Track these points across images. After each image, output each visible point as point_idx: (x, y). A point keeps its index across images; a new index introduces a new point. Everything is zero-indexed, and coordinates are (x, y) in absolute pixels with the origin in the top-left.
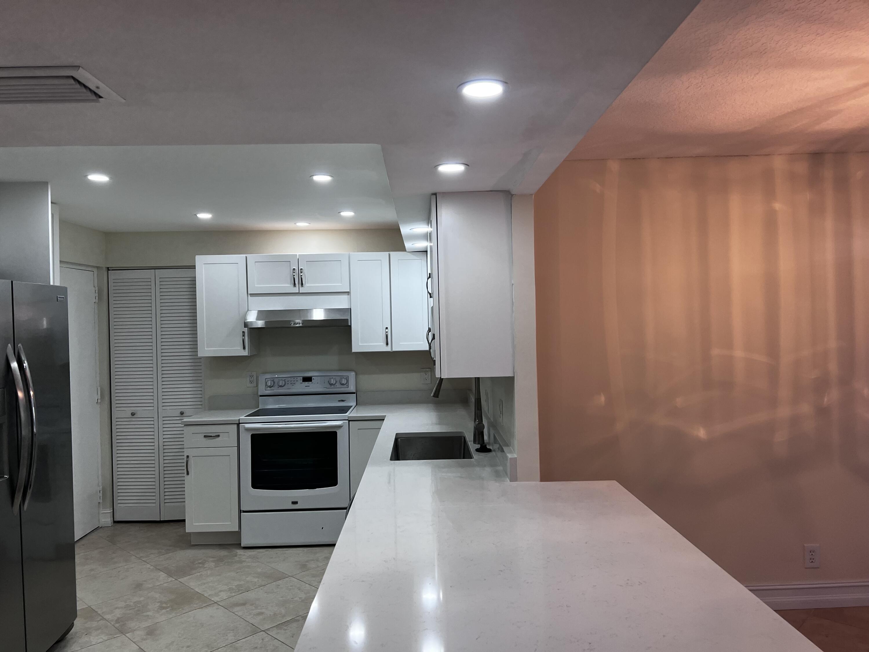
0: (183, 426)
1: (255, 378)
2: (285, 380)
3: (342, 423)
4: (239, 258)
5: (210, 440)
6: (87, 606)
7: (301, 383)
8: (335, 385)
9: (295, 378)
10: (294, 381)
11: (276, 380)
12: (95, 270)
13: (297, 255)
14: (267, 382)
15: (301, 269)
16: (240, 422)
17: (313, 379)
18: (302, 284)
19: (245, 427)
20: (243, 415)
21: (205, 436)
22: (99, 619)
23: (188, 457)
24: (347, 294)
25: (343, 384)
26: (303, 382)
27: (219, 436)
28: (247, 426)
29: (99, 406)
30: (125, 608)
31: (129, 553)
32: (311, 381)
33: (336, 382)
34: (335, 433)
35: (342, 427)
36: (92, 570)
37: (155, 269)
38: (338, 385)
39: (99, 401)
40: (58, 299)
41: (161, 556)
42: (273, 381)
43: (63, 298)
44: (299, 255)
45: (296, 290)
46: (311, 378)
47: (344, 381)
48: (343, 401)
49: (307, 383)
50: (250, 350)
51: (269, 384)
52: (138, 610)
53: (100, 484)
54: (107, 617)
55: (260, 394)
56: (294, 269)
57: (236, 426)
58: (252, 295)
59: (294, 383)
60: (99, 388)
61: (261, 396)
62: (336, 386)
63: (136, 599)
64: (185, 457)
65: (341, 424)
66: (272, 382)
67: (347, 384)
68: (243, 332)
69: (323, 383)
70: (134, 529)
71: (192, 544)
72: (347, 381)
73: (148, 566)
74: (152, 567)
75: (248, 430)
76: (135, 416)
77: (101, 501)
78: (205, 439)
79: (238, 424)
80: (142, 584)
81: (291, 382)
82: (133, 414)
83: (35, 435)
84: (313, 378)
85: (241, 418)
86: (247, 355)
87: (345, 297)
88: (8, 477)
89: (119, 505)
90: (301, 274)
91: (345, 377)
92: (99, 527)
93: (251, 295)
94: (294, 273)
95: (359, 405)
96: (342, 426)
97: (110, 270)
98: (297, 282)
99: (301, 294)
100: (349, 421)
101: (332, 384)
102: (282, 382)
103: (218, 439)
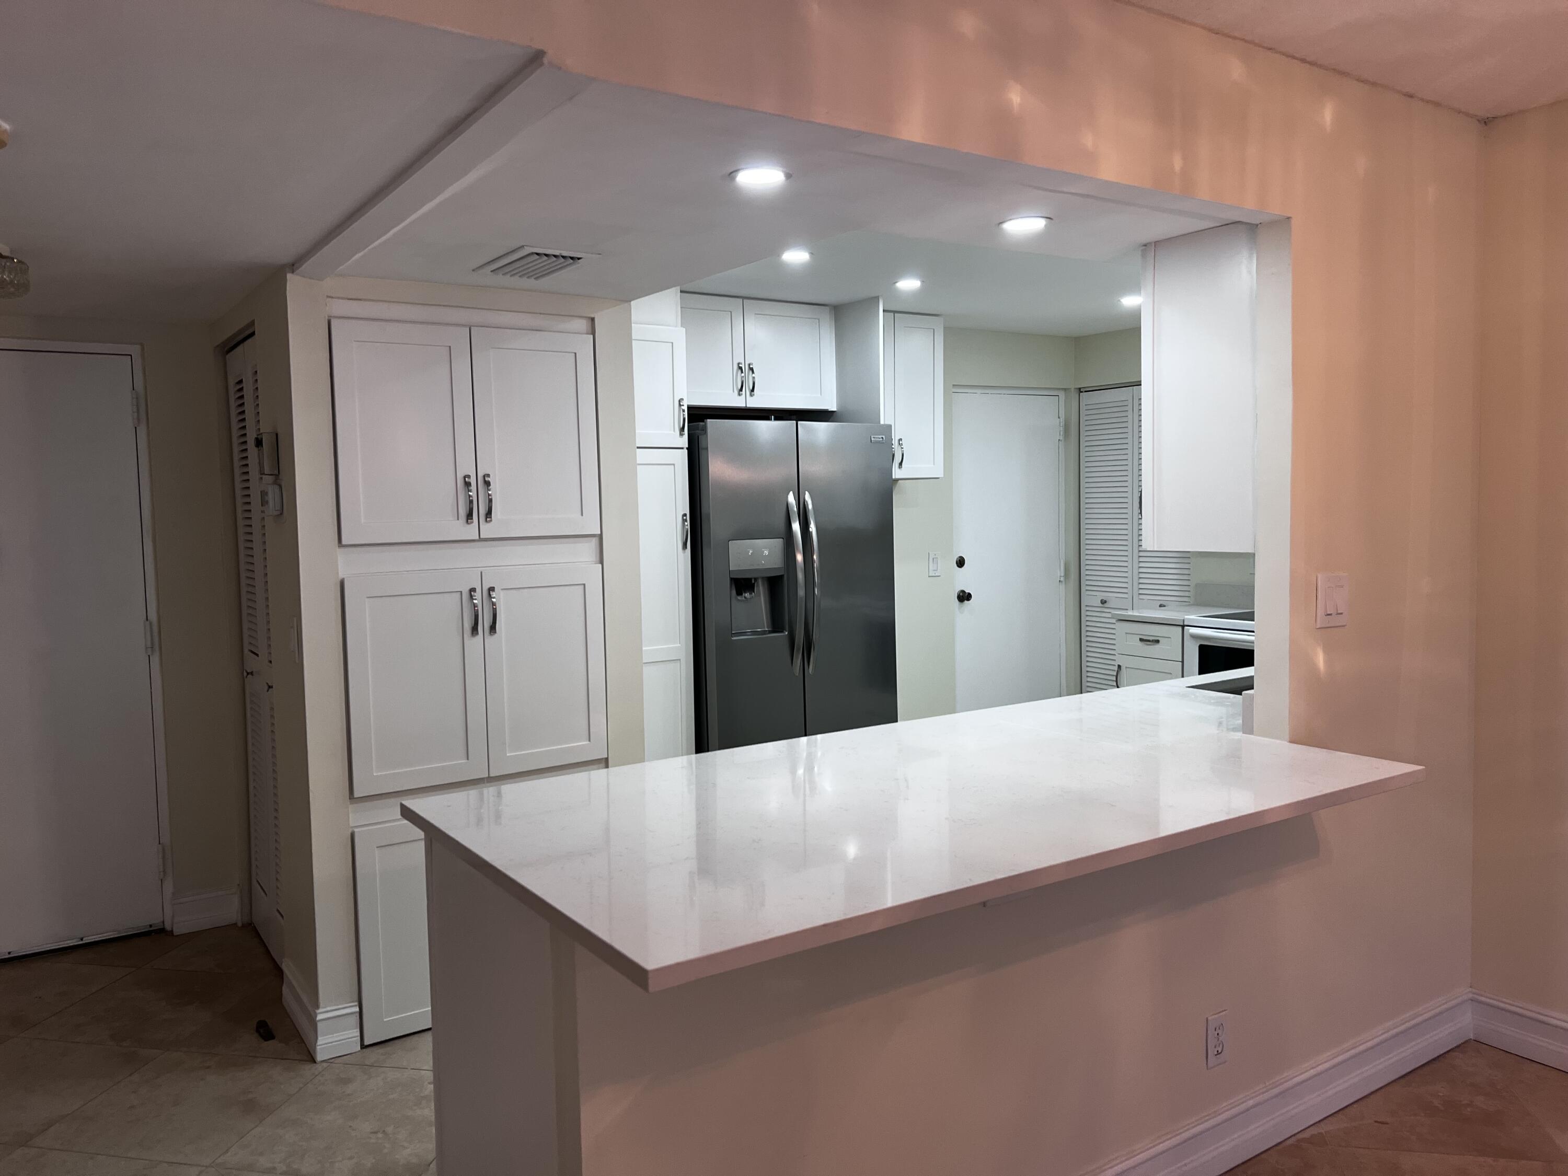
0: (1114, 622)
5: (1146, 646)
12: (1062, 395)
16: (1187, 624)
19: (1190, 632)
20: (1190, 614)
21: (1141, 640)
23: (1119, 667)
27: (1158, 641)
28: (1193, 631)
29: (1064, 586)
37: (1133, 386)
39: (1062, 579)
40: (872, 439)
57: (1180, 628)
60: (1063, 561)
64: (1116, 668)
75: (1194, 637)
76: (1106, 605)
78: (1140, 644)
79: (1183, 626)
82: (1103, 602)
85: (1186, 617)
97: (1082, 392)
103: (1157, 646)
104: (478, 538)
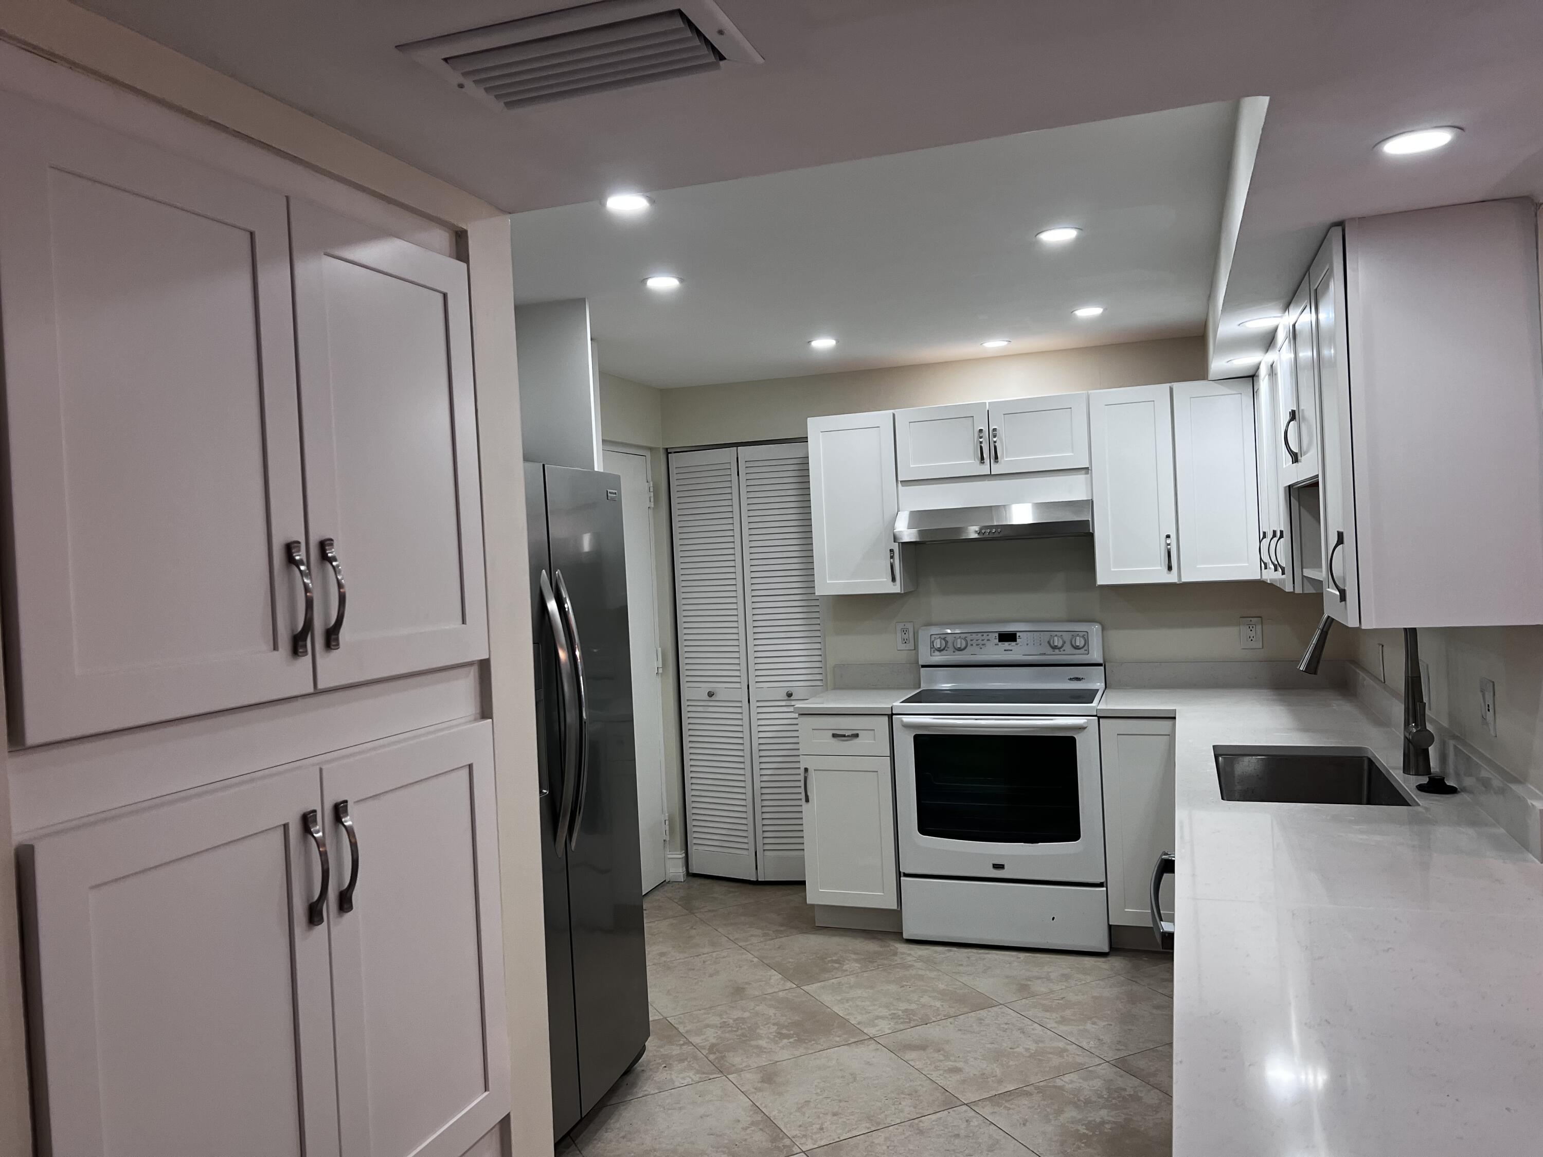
0: (797, 717)
1: (911, 634)
2: (965, 639)
3: (1086, 721)
4: (881, 418)
5: (841, 742)
6: (662, 1017)
7: (996, 645)
8: (1061, 650)
9: (985, 634)
10: (983, 640)
11: (949, 638)
12: (648, 454)
13: (986, 403)
14: (933, 642)
15: (995, 430)
16: (894, 712)
17: (1019, 636)
18: (996, 457)
19: (902, 721)
20: (898, 700)
21: (834, 736)
22: (682, 1042)
23: (806, 770)
24: (1083, 472)
25: (1077, 648)
26: (1000, 641)
27: (857, 736)
28: (907, 719)
29: (660, 678)
30: (721, 1027)
31: (717, 930)
32: (1015, 640)
33: (1064, 642)
34: (1073, 740)
35: (1086, 730)
36: (662, 954)
37: (737, 446)
38: (1067, 647)
39: (660, 671)
40: (609, 495)
41: (768, 942)
42: (944, 639)
43: (615, 493)
44: (989, 403)
45: (984, 469)
46: (1016, 634)
47: (1079, 642)
48: (1078, 679)
49: (1006, 644)
50: (904, 584)
51: (938, 644)
52: (743, 1035)
53: (665, 809)
54: (696, 1040)
55: (921, 663)
56: (981, 431)
57: (886, 718)
58: (906, 483)
59: (983, 645)
60: (660, 649)
61: (923, 666)
62: (1064, 650)
63: (737, 1014)
64: (802, 771)
65: (1085, 723)
66: (943, 642)
67: (1086, 648)
68: (891, 551)
69: (1039, 644)
70: (719, 889)
71: (817, 925)
72: (1086, 642)
73: (750, 956)
74: (756, 960)
75: (908, 726)
76: (713, 698)
77: (668, 839)
78: (834, 741)
79: (891, 716)
80: (743, 989)
81: (978, 642)
82: (711, 694)
83: (585, 723)
84: (1018, 634)
85: (893, 704)
86: (899, 592)
87: (1081, 478)
88: (548, 793)
89: (695, 847)
90: (995, 439)
91: (1081, 634)
92: (665, 881)
93: (903, 483)
94: (981, 437)
95: (1110, 688)
96: (1085, 728)
97: (671, 453)
98: (986, 455)
99: (994, 477)
100: (1099, 718)
101: (1056, 646)
102: (961, 642)
103: (856, 741)
104: (311, 690)
